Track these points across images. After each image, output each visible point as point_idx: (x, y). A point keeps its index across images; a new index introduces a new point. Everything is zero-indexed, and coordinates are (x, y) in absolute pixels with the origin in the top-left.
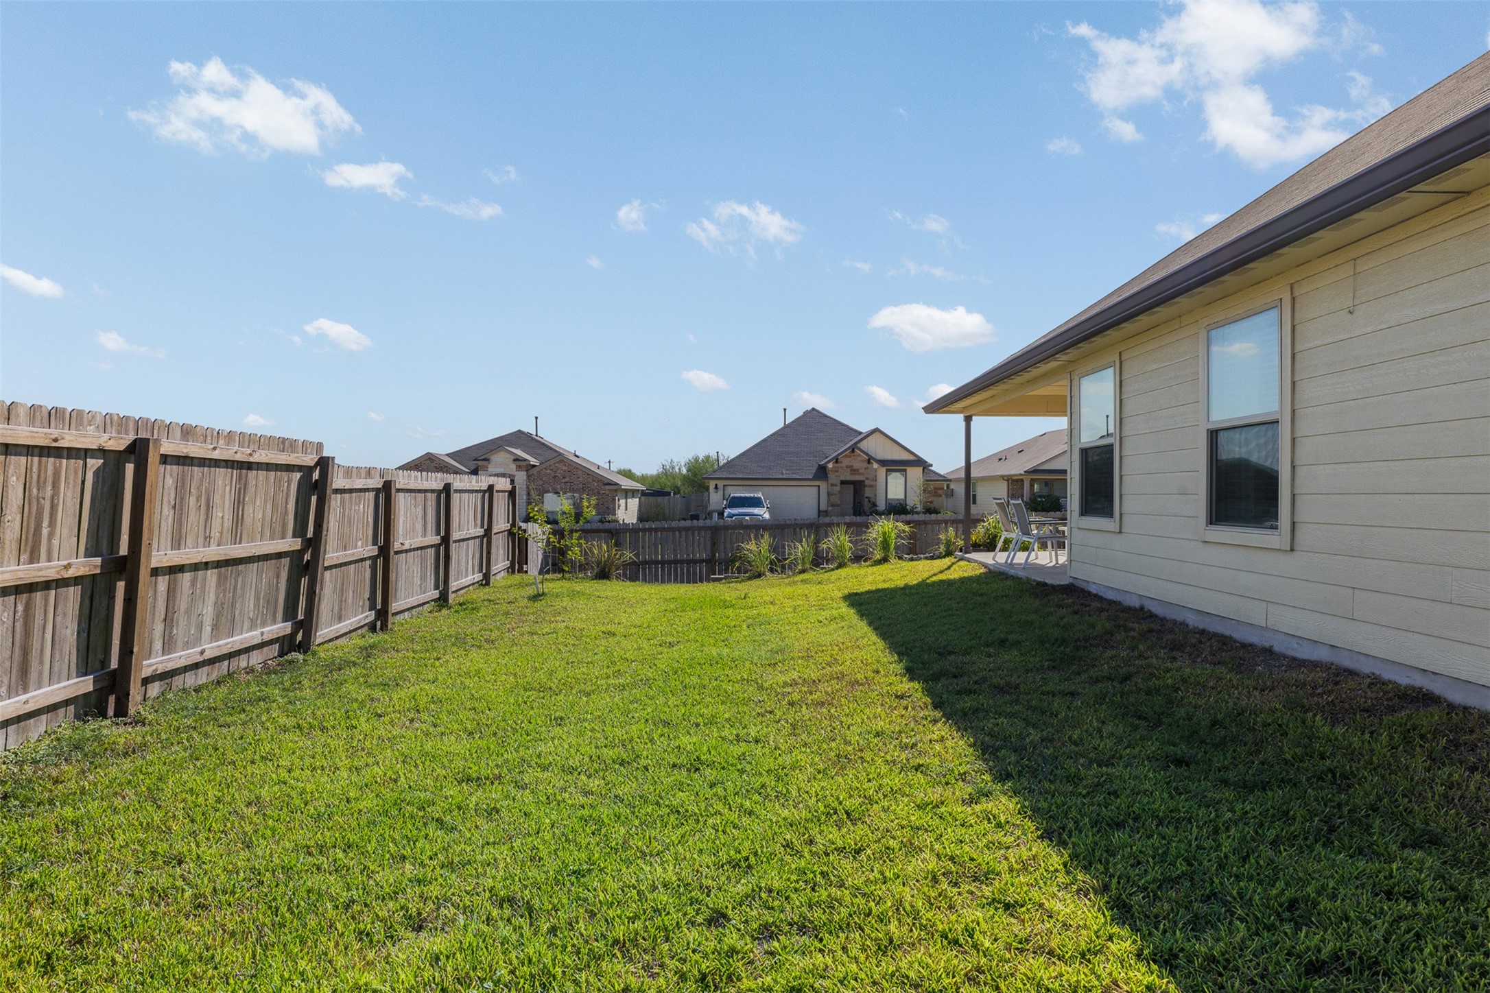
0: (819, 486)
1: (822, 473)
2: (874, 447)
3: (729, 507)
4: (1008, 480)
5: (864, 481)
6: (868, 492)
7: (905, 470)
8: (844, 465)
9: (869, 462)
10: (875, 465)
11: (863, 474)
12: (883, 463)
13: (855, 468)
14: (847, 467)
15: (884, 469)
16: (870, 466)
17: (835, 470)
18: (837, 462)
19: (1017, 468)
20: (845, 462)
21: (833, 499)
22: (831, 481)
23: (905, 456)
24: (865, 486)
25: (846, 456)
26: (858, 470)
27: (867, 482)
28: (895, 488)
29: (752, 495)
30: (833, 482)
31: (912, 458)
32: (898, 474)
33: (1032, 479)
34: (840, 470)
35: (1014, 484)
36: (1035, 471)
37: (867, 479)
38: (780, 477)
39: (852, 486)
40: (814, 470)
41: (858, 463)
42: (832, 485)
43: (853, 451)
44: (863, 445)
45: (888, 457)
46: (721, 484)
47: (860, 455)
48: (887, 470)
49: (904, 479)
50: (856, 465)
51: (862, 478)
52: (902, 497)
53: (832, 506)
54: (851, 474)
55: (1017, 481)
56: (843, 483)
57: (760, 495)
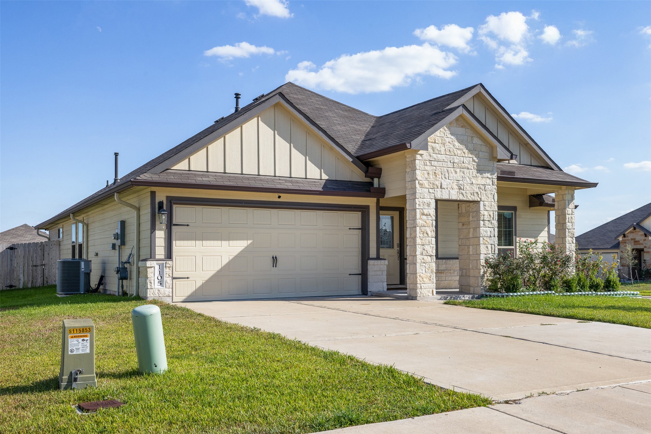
0: (618, 253)
2: (648, 225)
5: (643, 249)
6: (647, 257)
8: (629, 238)
9: (646, 235)
11: (642, 244)
13: (637, 240)
14: (632, 239)
16: (646, 238)
17: (624, 242)
18: (625, 236)
20: (630, 236)
22: (621, 250)
24: (643, 252)
25: (630, 232)
26: (639, 241)
27: (645, 250)
30: (623, 250)
34: (627, 242)
37: (645, 247)
39: (636, 253)
42: (622, 252)
43: (635, 228)
44: (641, 224)
47: (639, 231)
50: (638, 238)
51: (642, 247)
54: (634, 244)
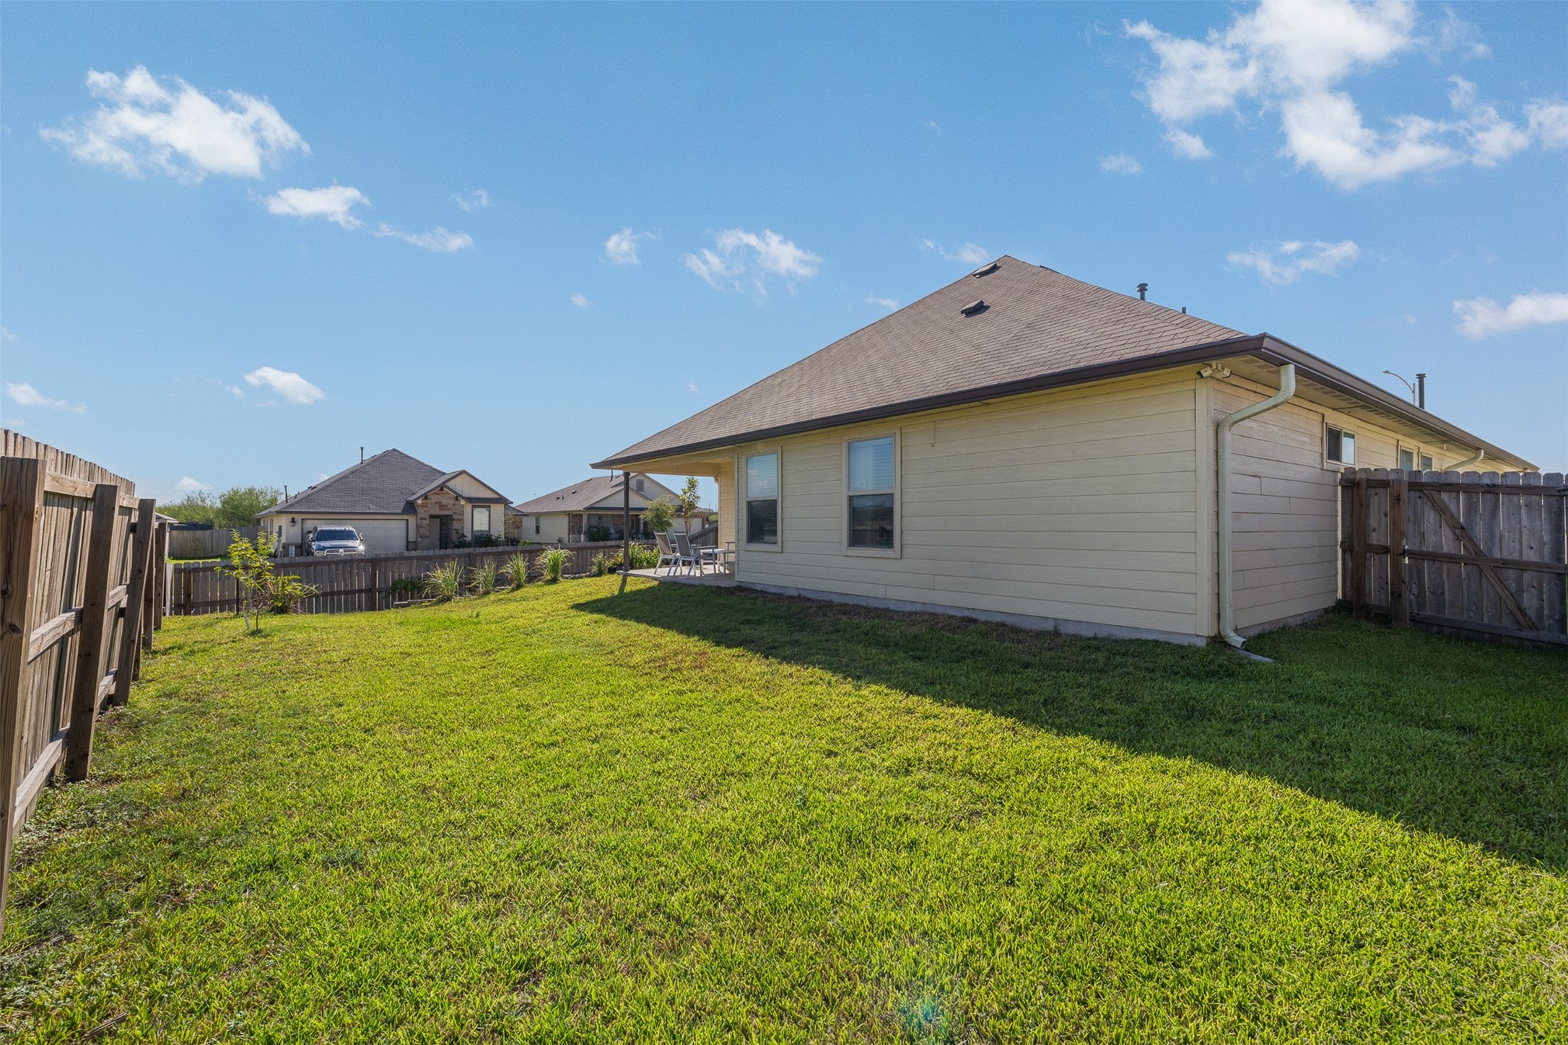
0: (407, 520)
1: (410, 508)
2: (459, 485)
3: (317, 540)
4: (569, 515)
5: (451, 516)
6: (456, 525)
7: (489, 507)
8: (432, 501)
9: (457, 499)
10: (463, 502)
11: (450, 510)
12: (469, 500)
13: (443, 504)
14: (436, 503)
15: (470, 505)
16: (457, 502)
17: (424, 506)
18: (426, 498)
19: (577, 505)
20: (434, 499)
21: (421, 531)
22: (419, 516)
23: (489, 495)
24: (452, 520)
25: (435, 493)
26: (446, 506)
27: (455, 517)
28: (480, 521)
29: (343, 529)
30: (423, 516)
31: (495, 496)
32: (484, 510)
33: (589, 515)
34: (428, 505)
35: (574, 517)
36: (591, 508)
37: (455, 513)
38: (368, 511)
39: (438, 520)
40: (402, 505)
41: (447, 500)
42: (421, 519)
43: (442, 489)
44: (450, 484)
45: (474, 494)
46: (298, 518)
47: (448, 493)
48: (473, 506)
49: (488, 513)
50: (445, 502)
51: (450, 513)
52: (487, 529)
53: (421, 537)
54: (439, 509)
55: (576, 515)
56: (431, 517)
57: (352, 529)
